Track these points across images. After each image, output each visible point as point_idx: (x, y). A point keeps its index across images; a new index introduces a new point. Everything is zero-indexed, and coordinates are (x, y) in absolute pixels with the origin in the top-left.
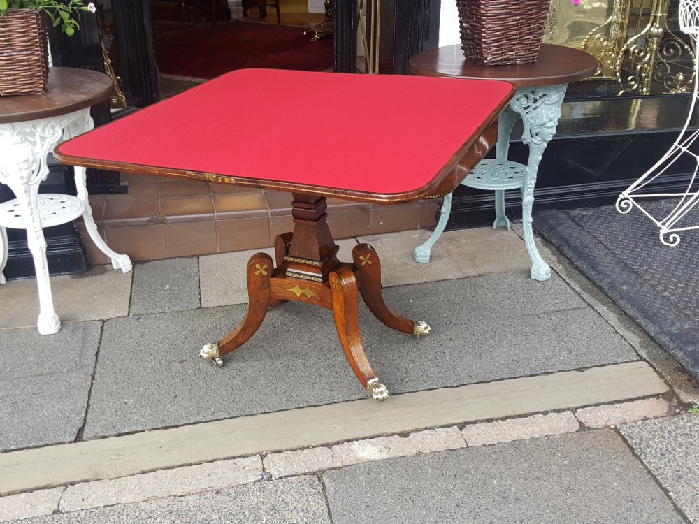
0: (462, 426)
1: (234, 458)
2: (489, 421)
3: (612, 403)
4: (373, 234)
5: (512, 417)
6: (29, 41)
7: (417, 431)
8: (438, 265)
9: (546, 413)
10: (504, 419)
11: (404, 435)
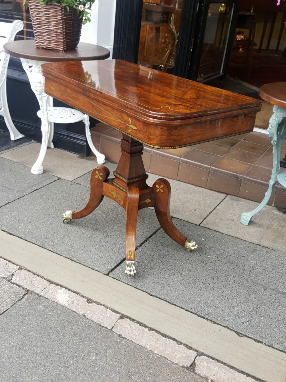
0: (123, 317)
1: (9, 261)
2: (141, 324)
3: (231, 367)
4: (239, 197)
5: (157, 332)
6: (57, 21)
7: (98, 303)
8: (252, 229)
9: (180, 343)
10: (151, 329)
11: (89, 301)
